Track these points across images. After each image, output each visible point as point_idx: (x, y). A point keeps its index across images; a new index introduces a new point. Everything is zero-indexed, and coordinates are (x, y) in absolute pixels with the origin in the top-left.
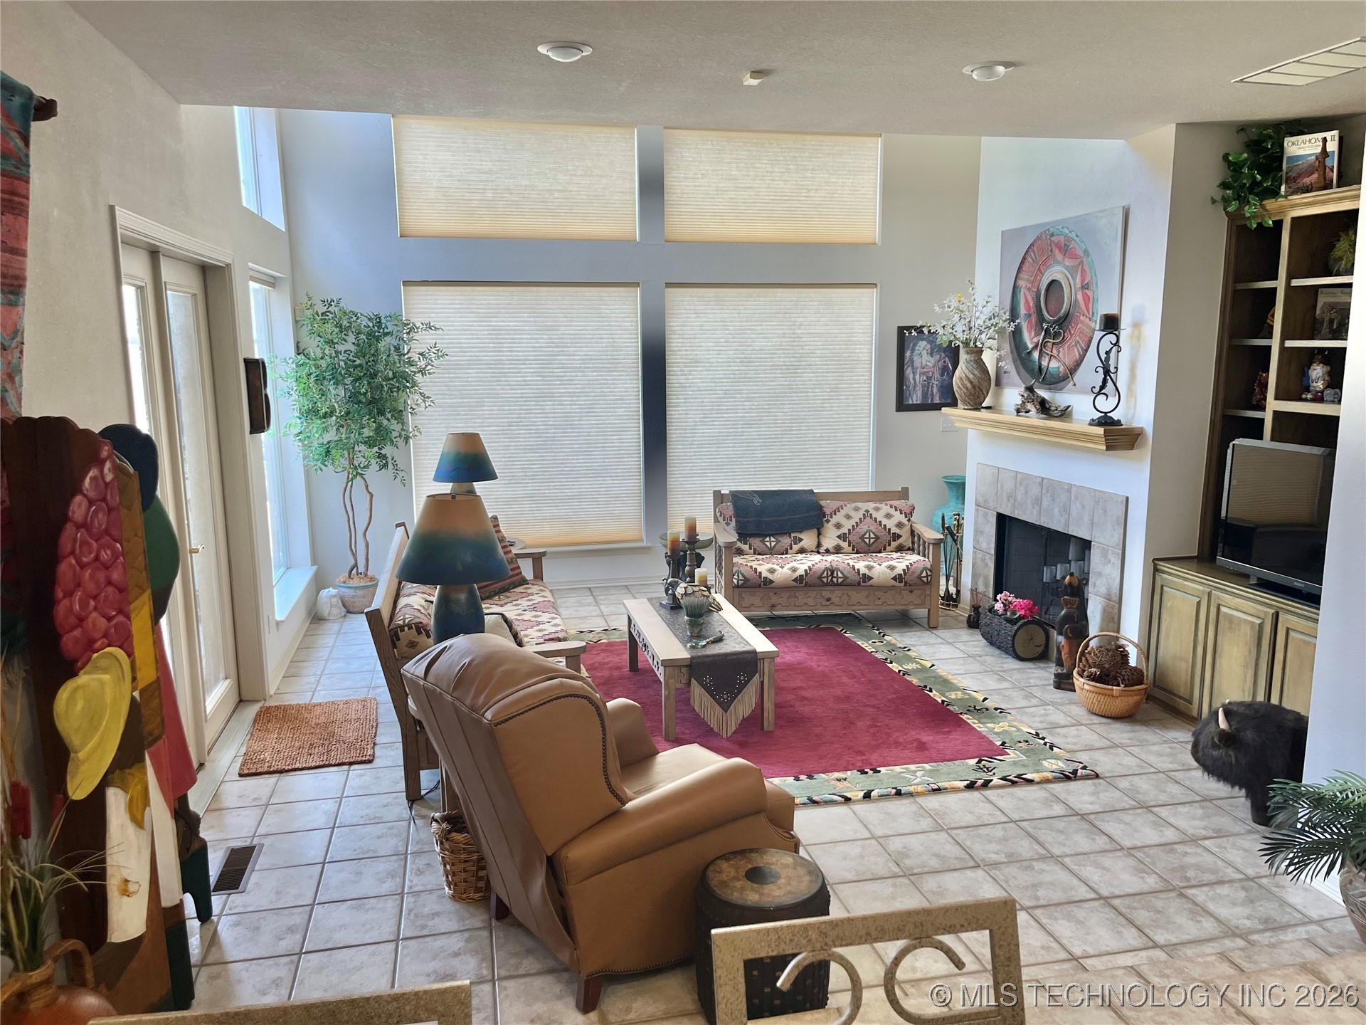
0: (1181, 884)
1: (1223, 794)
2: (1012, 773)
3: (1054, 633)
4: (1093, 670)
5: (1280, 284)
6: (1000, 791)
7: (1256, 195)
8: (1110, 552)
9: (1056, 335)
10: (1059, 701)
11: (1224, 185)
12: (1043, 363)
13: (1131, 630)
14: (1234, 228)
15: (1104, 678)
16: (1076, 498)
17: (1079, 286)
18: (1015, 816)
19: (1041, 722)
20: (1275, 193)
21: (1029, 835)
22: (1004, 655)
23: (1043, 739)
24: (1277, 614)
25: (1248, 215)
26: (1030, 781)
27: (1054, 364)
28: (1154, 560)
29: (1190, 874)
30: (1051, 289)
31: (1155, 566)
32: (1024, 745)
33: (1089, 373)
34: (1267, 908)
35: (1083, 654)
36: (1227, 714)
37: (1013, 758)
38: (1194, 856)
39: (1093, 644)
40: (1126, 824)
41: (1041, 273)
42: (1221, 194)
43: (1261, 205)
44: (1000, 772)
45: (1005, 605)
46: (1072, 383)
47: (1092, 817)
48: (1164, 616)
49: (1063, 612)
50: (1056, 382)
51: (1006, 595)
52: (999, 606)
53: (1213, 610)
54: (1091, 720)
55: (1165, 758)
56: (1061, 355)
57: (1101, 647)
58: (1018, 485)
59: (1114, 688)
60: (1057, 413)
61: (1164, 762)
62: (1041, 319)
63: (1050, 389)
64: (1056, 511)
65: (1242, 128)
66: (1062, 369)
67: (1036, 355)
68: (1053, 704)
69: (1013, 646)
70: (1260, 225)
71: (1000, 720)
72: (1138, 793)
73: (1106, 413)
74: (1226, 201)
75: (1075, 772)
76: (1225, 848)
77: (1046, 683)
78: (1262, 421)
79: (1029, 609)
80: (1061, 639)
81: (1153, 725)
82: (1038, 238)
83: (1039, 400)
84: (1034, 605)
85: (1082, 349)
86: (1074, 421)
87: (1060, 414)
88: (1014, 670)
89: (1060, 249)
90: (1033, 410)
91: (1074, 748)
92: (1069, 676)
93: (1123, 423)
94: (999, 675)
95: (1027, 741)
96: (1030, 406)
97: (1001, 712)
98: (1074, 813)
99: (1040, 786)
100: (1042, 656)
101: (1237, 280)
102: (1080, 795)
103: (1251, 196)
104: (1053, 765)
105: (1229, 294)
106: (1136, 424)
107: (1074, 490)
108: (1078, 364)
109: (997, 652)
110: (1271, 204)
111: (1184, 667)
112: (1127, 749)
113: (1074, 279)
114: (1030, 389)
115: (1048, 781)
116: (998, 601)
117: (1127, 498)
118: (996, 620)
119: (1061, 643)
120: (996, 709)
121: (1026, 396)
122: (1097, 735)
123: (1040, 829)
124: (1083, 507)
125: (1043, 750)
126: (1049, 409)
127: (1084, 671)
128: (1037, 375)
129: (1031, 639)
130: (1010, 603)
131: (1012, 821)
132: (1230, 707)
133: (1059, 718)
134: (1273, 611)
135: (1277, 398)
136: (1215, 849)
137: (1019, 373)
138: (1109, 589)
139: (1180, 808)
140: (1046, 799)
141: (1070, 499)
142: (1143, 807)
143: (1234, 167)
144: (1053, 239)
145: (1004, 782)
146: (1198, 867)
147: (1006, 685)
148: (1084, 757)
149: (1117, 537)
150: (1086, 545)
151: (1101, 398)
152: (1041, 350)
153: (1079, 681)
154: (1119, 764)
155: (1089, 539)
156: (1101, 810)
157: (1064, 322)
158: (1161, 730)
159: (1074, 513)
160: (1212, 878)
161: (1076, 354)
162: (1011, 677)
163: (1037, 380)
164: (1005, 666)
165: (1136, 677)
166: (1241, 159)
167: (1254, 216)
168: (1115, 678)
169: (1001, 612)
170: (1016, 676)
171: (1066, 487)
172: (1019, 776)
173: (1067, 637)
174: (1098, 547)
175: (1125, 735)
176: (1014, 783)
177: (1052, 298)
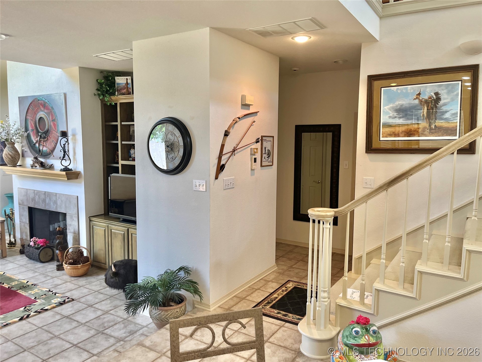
0: (102, 330)
1: (117, 293)
2: (38, 308)
3: (55, 249)
4: (70, 261)
5: (118, 123)
6: (34, 317)
7: (108, 94)
8: (73, 216)
9: (44, 138)
10: (59, 275)
11: (98, 90)
12: (40, 148)
13: (84, 243)
14: (103, 105)
15: (75, 263)
16: (59, 198)
17: (51, 120)
18: (41, 325)
19: (51, 285)
20: (113, 94)
21: (47, 331)
22: (36, 262)
23: (52, 292)
24: (128, 229)
25: (106, 100)
26: (47, 310)
27: (45, 149)
28: (89, 217)
29: (106, 325)
30: (40, 120)
31: (90, 219)
32: (44, 296)
33: (58, 152)
34: (131, 327)
35: (66, 255)
36: (115, 266)
37: (39, 302)
38: (108, 317)
39: (70, 250)
40: (83, 314)
41: (36, 114)
42: (97, 93)
43: (110, 98)
44: (34, 310)
45: (34, 243)
46: (52, 156)
47: (71, 316)
48: (95, 236)
49: (57, 241)
50: (47, 155)
51: (34, 239)
52: (32, 244)
53: (110, 231)
54: (71, 279)
55: (98, 286)
56: (47, 145)
57: (72, 252)
58: (35, 195)
59: (79, 265)
60: (48, 167)
61: (97, 288)
62: (38, 132)
63: (44, 158)
64: (52, 203)
65: (102, 72)
66: (48, 150)
67: (37, 145)
68: (56, 277)
69: (39, 258)
70: (110, 104)
71: (34, 289)
72: (88, 301)
73: (66, 166)
74: (99, 95)
75: (65, 301)
76: (117, 311)
77: (53, 269)
78: (118, 167)
79: (44, 242)
80: (57, 252)
81: (93, 275)
82: (33, 101)
83: (40, 162)
84: (47, 240)
85: (55, 143)
86: (55, 170)
87: (49, 167)
88: (40, 267)
89: (42, 106)
90: (38, 166)
91: (65, 292)
92: (62, 265)
93: (73, 169)
94: (34, 271)
95: (45, 294)
96: (36, 165)
97: (34, 286)
98: (64, 317)
99: (51, 310)
100: (52, 259)
101: (106, 122)
102: (67, 309)
103: (107, 94)
104: (56, 301)
105: (104, 126)
106: (78, 170)
107: (58, 195)
108: (54, 148)
109: (32, 261)
110: (113, 98)
111: (102, 252)
112: (85, 286)
113: (49, 117)
114: (36, 158)
115: (54, 307)
116: (31, 241)
117: (78, 197)
118: (31, 249)
119: (58, 253)
120: (32, 285)
121: (34, 161)
122: (73, 284)
123: (51, 327)
124: (62, 201)
125: (52, 296)
126: (44, 166)
127: (67, 262)
128: (38, 152)
129: (47, 254)
130: (37, 241)
131: (39, 328)
132: (116, 263)
133: (58, 281)
134: (127, 229)
135: (122, 160)
136: (114, 313)
137: (31, 152)
138: (74, 230)
139: (103, 303)
140: (53, 315)
141: (56, 199)
142: (90, 306)
143: (101, 84)
144: (39, 102)
145: (36, 313)
146: (109, 322)
147: (37, 274)
148: (68, 294)
149: (76, 210)
150: (65, 215)
151: (64, 161)
152: (39, 144)
153: (65, 266)
154: (82, 293)
155: (65, 213)
156: (74, 312)
157: (47, 133)
158: (96, 276)
159: (59, 203)
160: (113, 323)
161: (53, 145)
162: (39, 270)
163: (39, 154)
164: (36, 266)
165: (87, 259)
166: (102, 82)
167: (108, 101)
168: (79, 262)
169: (33, 245)
170: (41, 269)
171: (55, 194)
172: (42, 309)
173: (60, 251)
174: (69, 215)
175: (84, 282)
176: (40, 312)
177: (41, 124)
